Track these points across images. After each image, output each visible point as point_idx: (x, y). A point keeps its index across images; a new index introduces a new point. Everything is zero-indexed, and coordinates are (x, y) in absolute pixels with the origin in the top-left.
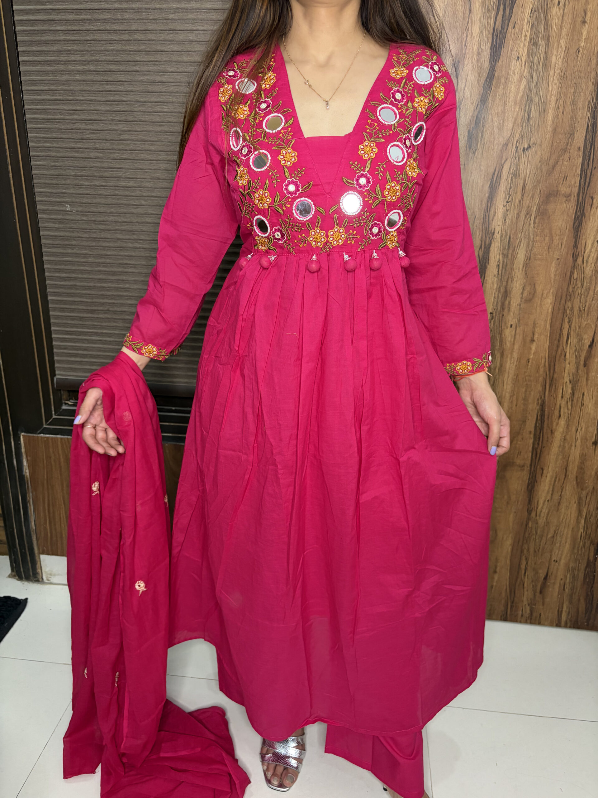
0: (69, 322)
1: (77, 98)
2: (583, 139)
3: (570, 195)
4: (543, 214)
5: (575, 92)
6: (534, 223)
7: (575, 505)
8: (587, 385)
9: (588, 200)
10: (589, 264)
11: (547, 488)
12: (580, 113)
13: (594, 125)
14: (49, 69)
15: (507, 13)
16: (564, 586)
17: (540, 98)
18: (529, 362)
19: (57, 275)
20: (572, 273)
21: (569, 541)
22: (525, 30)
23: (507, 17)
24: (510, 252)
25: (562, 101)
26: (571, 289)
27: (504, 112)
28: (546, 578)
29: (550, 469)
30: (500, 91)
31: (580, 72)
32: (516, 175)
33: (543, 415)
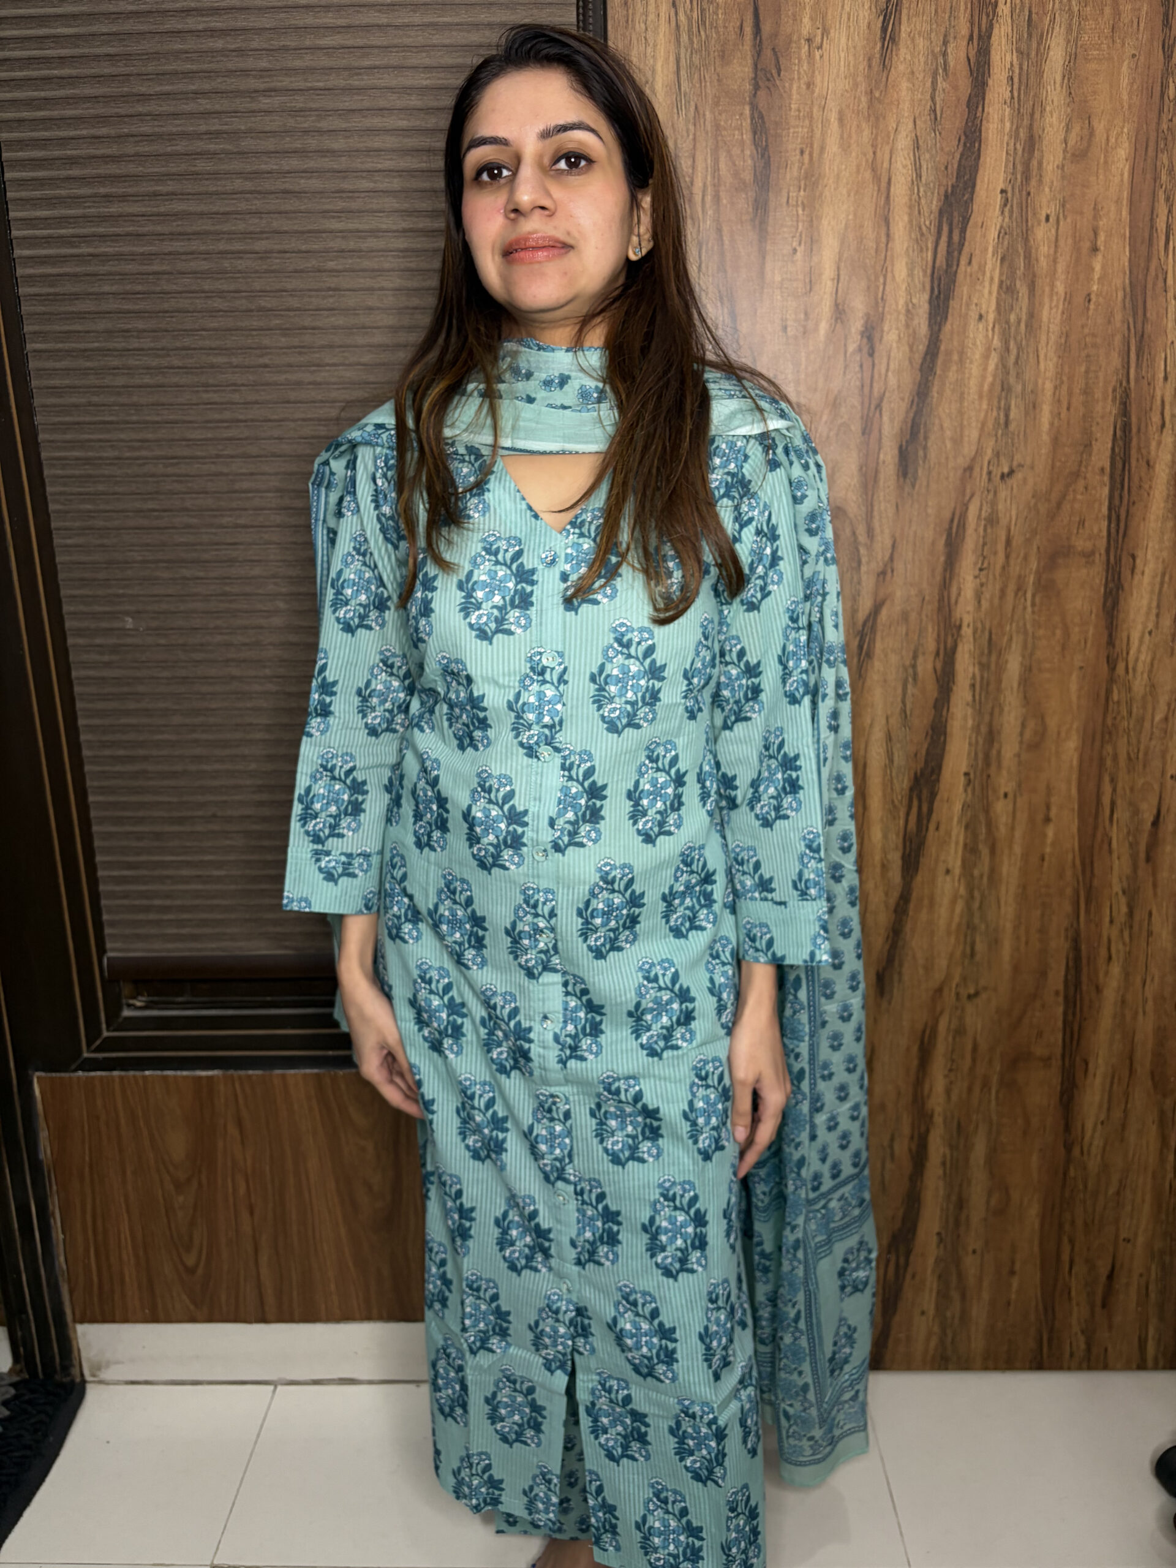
0: (134, 844)
1: (148, 418)
2: (1108, 453)
3: (1093, 553)
4: (1047, 588)
5: (1087, 372)
6: (1033, 605)
7: (1154, 1129)
8: (1155, 894)
9: (1126, 560)
10: (1139, 673)
11: (1097, 1098)
12: (1098, 408)
13: (1126, 427)
14: (89, 364)
15: (956, 237)
16: (1147, 1288)
17: (1024, 385)
18: (1043, 860)
19: (107, 752)
20: (1109, 692)
21: (1148, 1197)
22: (989, 266)
23: (956, 246)
24: (994, 658)
25: (1065, 387)
26: (1109, 721)
27: (961, 413)
28: (1110, 1277)
29: (1100, 1061)
30: (952, 375)
31: (1094, 335)
32: (992, 521)
33: (1077, 959)
